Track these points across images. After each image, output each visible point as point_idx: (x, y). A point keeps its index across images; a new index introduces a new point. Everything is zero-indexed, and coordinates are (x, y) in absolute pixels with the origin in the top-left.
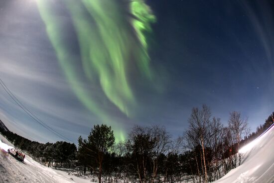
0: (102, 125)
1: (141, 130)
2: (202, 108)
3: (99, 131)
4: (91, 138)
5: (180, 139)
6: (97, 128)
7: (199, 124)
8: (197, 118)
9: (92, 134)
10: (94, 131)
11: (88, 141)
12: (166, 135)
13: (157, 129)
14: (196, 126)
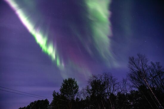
0: (69, 79)
1: (95, 77)
2: (137, 56)
3: (67, 84)
4: (62, 90)
5: (124, 81)
6: (66, 81)
7: (137, 68)
8: (134, 64)
9: (62, 87)
10: (64, 84)
11: (60, 93)
12: (113, 79)
13: (106, 75)
14: (136, 69)
